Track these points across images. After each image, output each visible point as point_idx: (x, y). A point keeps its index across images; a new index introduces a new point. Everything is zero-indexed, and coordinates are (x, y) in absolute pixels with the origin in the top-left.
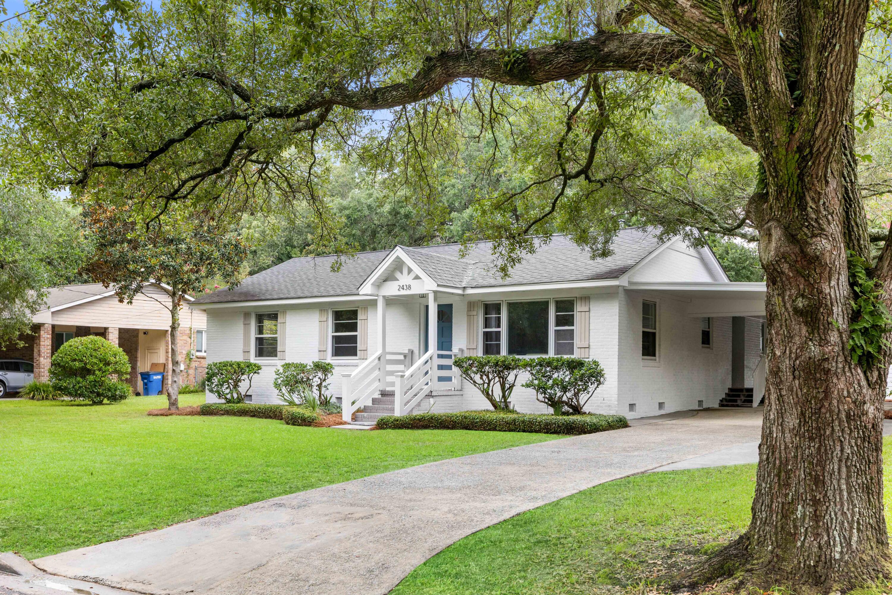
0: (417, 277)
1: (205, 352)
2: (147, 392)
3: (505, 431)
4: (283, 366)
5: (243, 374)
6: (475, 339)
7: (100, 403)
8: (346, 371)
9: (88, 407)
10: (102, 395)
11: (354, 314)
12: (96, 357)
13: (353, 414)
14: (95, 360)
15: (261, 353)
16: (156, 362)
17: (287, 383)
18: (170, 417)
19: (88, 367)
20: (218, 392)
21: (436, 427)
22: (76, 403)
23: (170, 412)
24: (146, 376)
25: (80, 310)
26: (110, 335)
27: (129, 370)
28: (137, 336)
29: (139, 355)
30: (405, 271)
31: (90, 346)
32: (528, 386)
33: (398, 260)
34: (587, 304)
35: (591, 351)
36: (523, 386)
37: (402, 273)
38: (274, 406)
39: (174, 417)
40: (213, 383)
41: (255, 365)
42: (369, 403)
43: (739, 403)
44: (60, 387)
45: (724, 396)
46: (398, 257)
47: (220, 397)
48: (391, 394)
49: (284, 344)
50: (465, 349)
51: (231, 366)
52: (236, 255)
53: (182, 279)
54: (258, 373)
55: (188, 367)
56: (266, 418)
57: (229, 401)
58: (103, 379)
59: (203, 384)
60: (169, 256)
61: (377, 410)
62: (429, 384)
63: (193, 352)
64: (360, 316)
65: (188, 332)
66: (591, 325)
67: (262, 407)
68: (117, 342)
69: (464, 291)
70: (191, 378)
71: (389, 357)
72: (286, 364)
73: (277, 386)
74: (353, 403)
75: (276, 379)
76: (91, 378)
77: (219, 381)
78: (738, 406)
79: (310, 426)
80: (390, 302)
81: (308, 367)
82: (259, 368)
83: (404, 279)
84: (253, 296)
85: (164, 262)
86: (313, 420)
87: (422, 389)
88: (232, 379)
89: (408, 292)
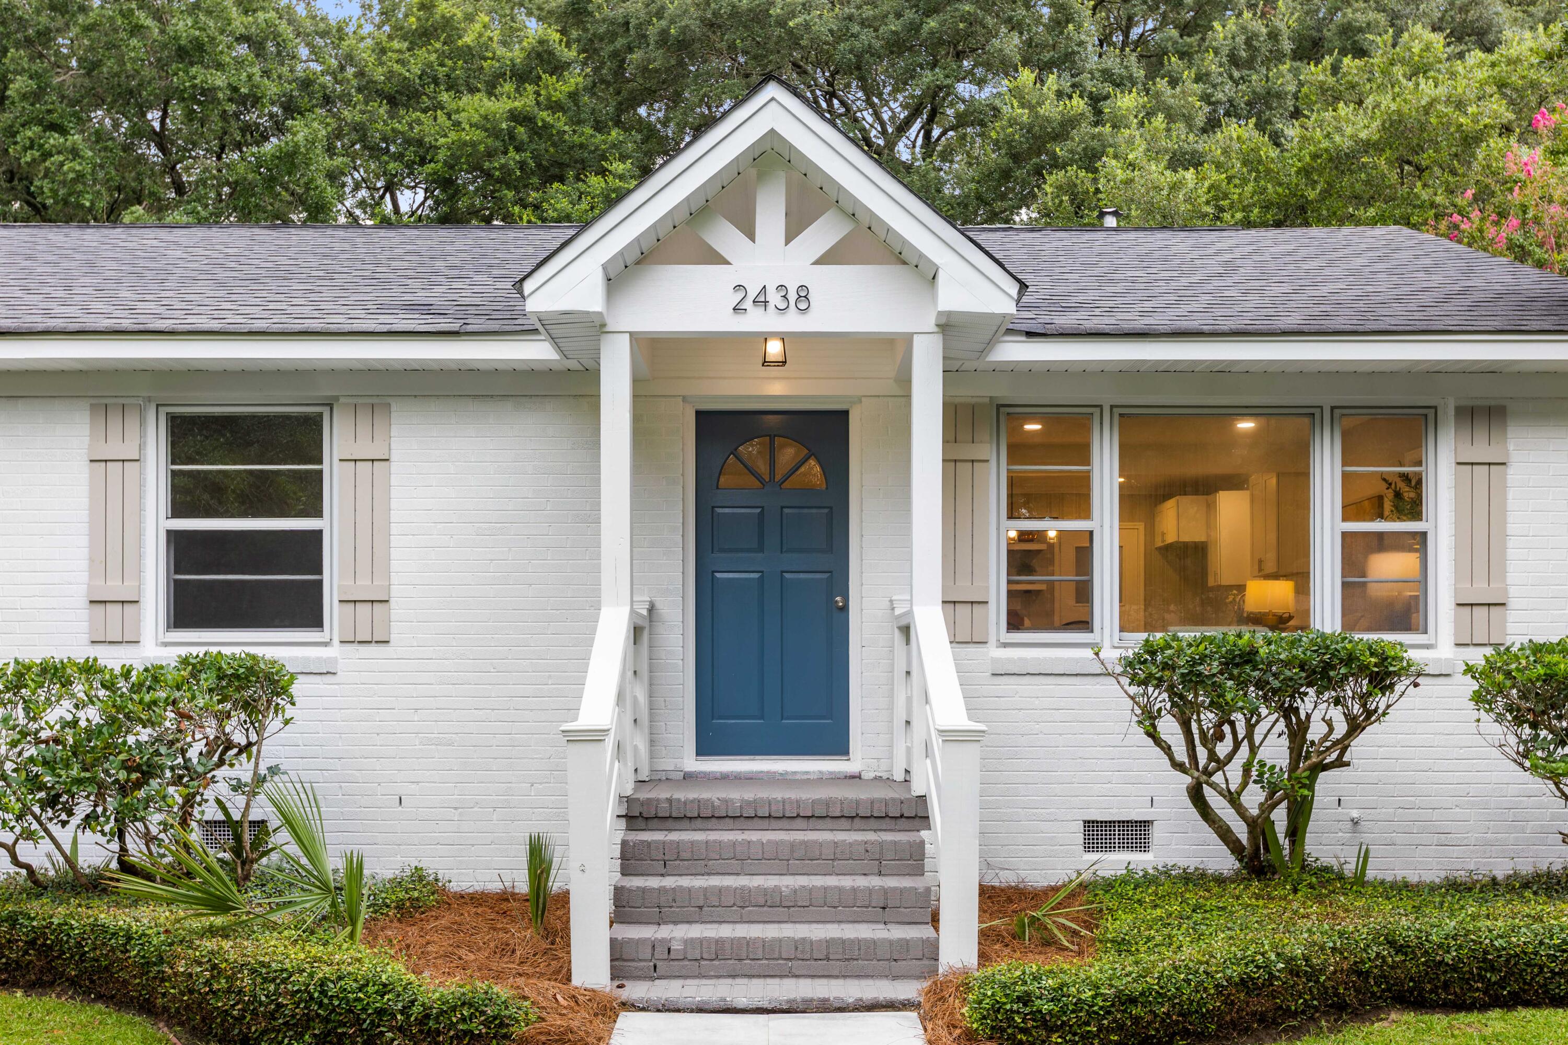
34: (1497, 433)
35: (1511, 617)
37: (747, 229)
64: (345, 444)
83: (765, 257)
89: (793, 323)
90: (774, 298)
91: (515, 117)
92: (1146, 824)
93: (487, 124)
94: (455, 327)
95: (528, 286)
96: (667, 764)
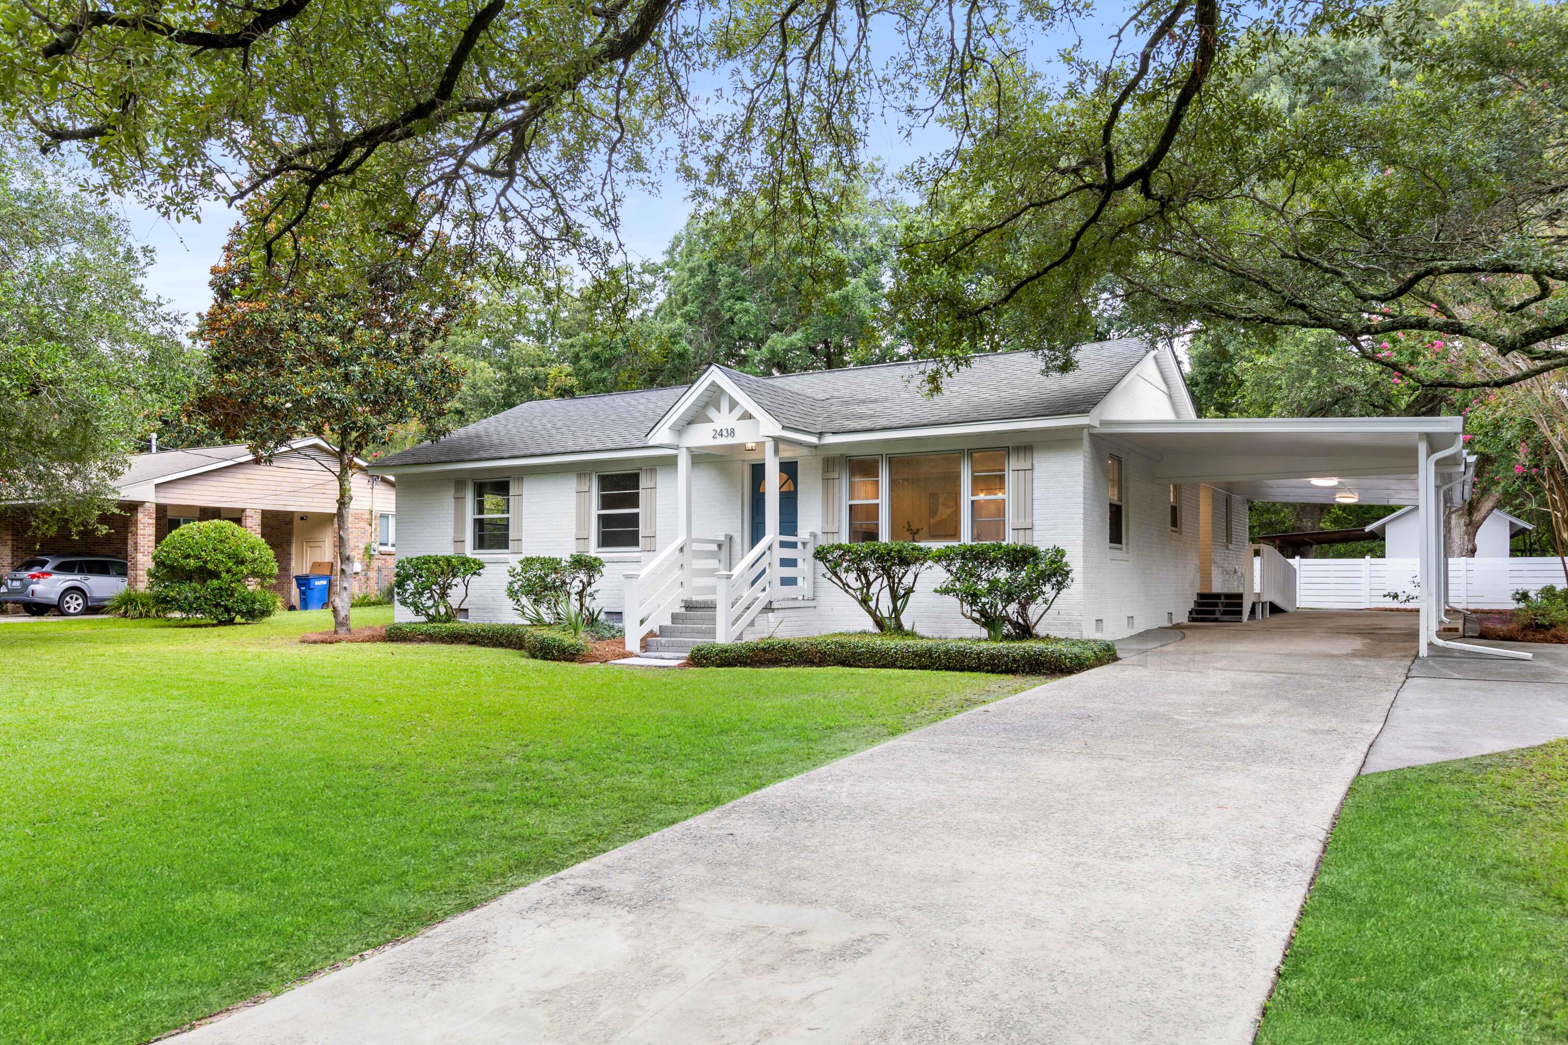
0: (747, 416)
1: (393, 545)
2: (305, 604)
3: (913, 668)
4: (521, 562)
5: (454, 576)
6: (836, 516)
7: (231, 622)
8: (629, 569)
9: (210, 629)
10: (232, 609)
11: (633, 480)
12: (222, 552)
13: (643, 640)
14: (220, 557)
15: (481, 542)
16: (319, 560)
17: (529, 589)
18: (336, 645)
19: (210, 566)
20: (414, 604)
21: (791, 663)
22: (192, 622)
23: (337, 637)
24: (303, 581)
25: (200, 482)
26: (249, 520)
27: (276, 571)
28: (291, 522)
29: (294, 550)
30: (725, 405)
31: (213, 535)
32: (946, 591)
33: (713, 389)
34: (1028, 457)
35: (1035, 533)
36: (936, 591)
37: (719, 410)
38: (508, 626)
39: (343, 645)
40: (406, 590)
41: (474, 561)
42: (668, 622)
43: (1218, 616)
44: (165, 598)
45: (1192, 606)
46: (713, 384)
47: (417, 612)
48: (711, 607)
49: (520, 529)
50: (819, 532)
51: (436, 563)
52: (444, 385)
53: (354, 423)
54: (479, 575)
55: (368, 567)
56: (494, 646)
57: (432, 619)
58: (233, 585)
59: (390, 593)
60: (333, 384)
61: (682, 633)
62: (768, 589)
63: (374, 545)
64: (643, 483)
65: (367, 516)
66: (1035, 492)
67: (487, 629)
68: (259, 530)
69: (820, 438)
70: (372, 583)
71: (696, 547)
72: (527, 559)
73: (512, 594)
74: (642, 622)
75: (511, 583)
76: (215, 583)
77: (416, 587)
78: (1216, 620)
79: (572, 660)
80: (700, 458)
81: (564, 564)
82: (481, 566)
83: (722, 419)
84: (470, 451)
85: (323, 393)
86: (578, 650)
87: (757, 599)
88: (437, 583)
89: (731, 441)
90: (724, 433)
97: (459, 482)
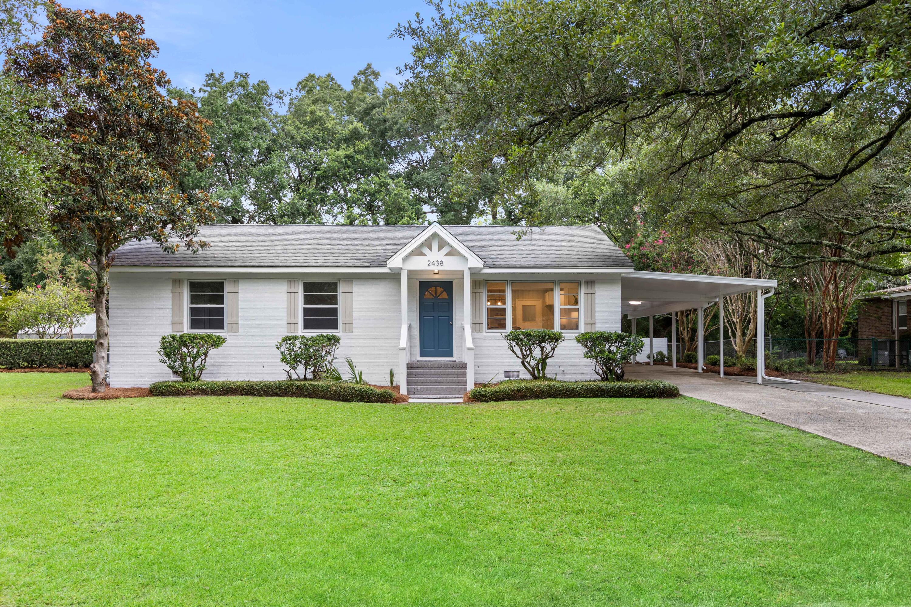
0: (451, 255)
6: (480, 314)
11: (332, 287)
30: (435, 247)
34: (592, 287)
35: (597, 326)
41: (212, 337)
46: (434, 233)
49: (234, 315)
64: (342, 289)
66: (596, 305)
83: (434, 255)
89: (440, 268)
90: (436, 263)
91: (347, 157)
92: (518, 372)
93: (337, 159)
94: (368, 265)
95: (388, 262)
96: (413, 359)
97: (177, 281)
